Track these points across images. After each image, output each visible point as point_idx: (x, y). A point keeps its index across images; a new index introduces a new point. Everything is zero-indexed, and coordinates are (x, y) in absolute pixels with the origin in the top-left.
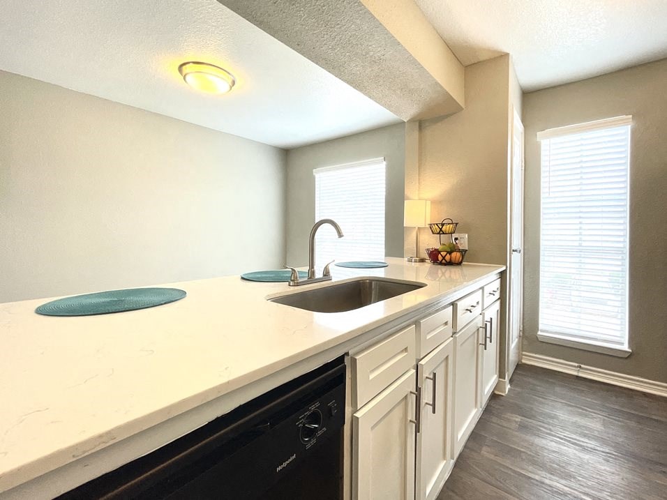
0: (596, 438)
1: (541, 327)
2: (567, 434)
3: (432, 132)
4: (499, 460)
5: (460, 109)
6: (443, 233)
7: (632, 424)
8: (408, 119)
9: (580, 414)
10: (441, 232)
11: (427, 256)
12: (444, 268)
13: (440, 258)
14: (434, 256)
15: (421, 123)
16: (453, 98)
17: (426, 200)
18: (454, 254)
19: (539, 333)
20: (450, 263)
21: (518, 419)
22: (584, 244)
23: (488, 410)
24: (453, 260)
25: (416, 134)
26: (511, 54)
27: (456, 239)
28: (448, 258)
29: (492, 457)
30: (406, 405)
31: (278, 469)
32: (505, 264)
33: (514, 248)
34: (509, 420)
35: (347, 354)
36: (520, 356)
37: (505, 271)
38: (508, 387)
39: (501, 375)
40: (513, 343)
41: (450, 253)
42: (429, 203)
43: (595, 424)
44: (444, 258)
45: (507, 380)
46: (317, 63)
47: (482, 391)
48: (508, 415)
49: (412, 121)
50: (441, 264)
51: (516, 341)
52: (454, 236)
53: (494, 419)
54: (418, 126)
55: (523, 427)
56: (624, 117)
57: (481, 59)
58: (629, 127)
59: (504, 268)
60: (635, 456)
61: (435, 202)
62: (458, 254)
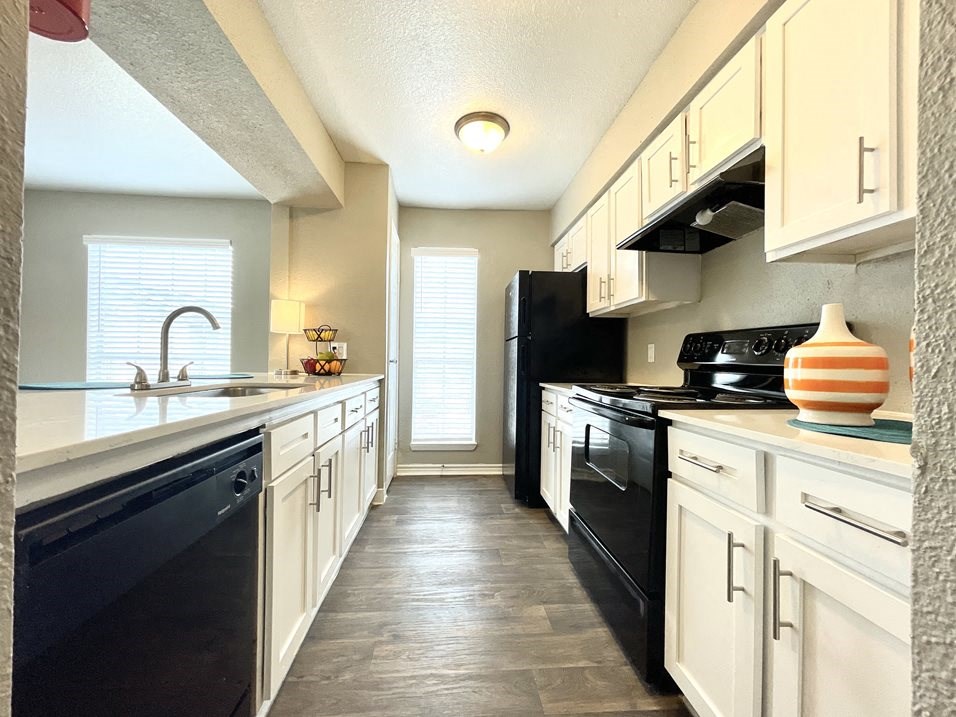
0: (452, 512)
1: (413, 437)
2: (433, 515)
3: (305, 223)
4: (380, 550)
5: (339, 206)
6: (322, 340)
7: (476, 496)
8: (275, 201)
9: (443, 500)
10: (319, 339)
11: (300, 368)
12: (322, 379)
13: (318, 367)
14: (310, 367)
15: (293, 210)
16: (333, 194)
17: (300, 302)
18: (334, 363)
19: (412, 443)
20: (329, 373)
21: (396, 517)
22: (448, 356)
23: (368, 520)
24: (332, 371)
25: (286, 221)
26: (390, 166)
27: (334, 348)
28: (327, 367)
29: (374, 551)
30: (307, 487)
31: (219, 513)
32: (384, 374)
33: (391, 359)
34: (388, 521)
35: (263, 426)
36: (395, 469)
37: (383, 379)
38: (386, 496)
39: (380, 485)
40: (390, 456)
41: (329, 361)
42: (303, 305)
43: (452, 504)
44: (322, 367)
45: (385, 489)
46: (156, 96)
47: (364, 498)
48: (387, 518)
49: (281, 204)
50: (319, 374)
51: (392, 453)
52: (333, 344)
53: (375, 524)
54: (288, 214)
55: (400, 522)
56: (473, 249)
57: (363, 161)
58: (476, 259)
59: (382, 377)
60: (476, 514)
61: (311, 306)
62: (339, 363)
